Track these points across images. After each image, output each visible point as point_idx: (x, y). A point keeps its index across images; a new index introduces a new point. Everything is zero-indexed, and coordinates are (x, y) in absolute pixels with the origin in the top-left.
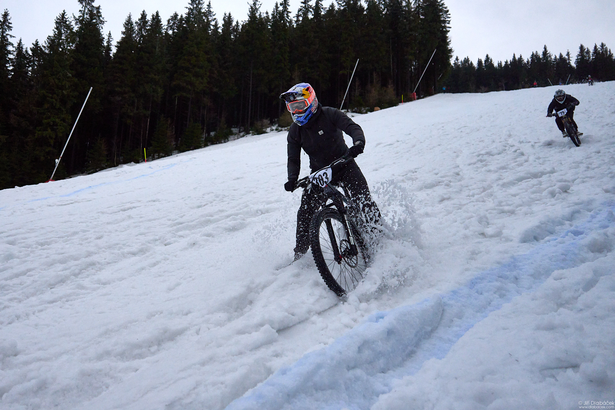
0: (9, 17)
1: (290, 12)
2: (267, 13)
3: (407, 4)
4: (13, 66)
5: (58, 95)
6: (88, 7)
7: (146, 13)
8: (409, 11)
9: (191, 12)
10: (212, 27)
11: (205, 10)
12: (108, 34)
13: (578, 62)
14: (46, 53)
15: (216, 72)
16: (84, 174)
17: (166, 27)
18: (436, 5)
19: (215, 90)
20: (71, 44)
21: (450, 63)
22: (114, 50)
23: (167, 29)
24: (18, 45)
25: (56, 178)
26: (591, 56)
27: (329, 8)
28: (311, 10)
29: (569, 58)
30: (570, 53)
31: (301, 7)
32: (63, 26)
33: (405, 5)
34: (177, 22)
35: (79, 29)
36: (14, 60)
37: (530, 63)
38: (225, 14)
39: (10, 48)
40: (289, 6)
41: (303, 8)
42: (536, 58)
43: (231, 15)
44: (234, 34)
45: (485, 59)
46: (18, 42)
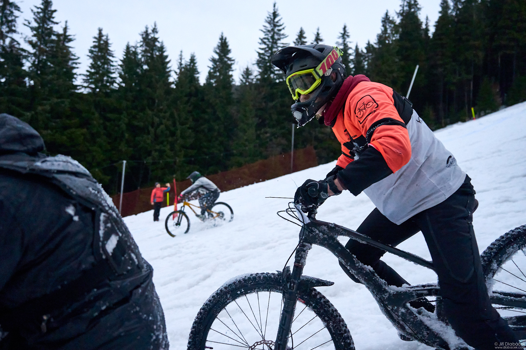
0: (347, 29)
4: (353, 64)
12: (425, 18)
14: (376, 48)
20: (395, 35)
24: (355, 48)
32: (388, 22)
35: (401, 21)
36: (354, 60)
39: (350, 51)
46: (355, 45)
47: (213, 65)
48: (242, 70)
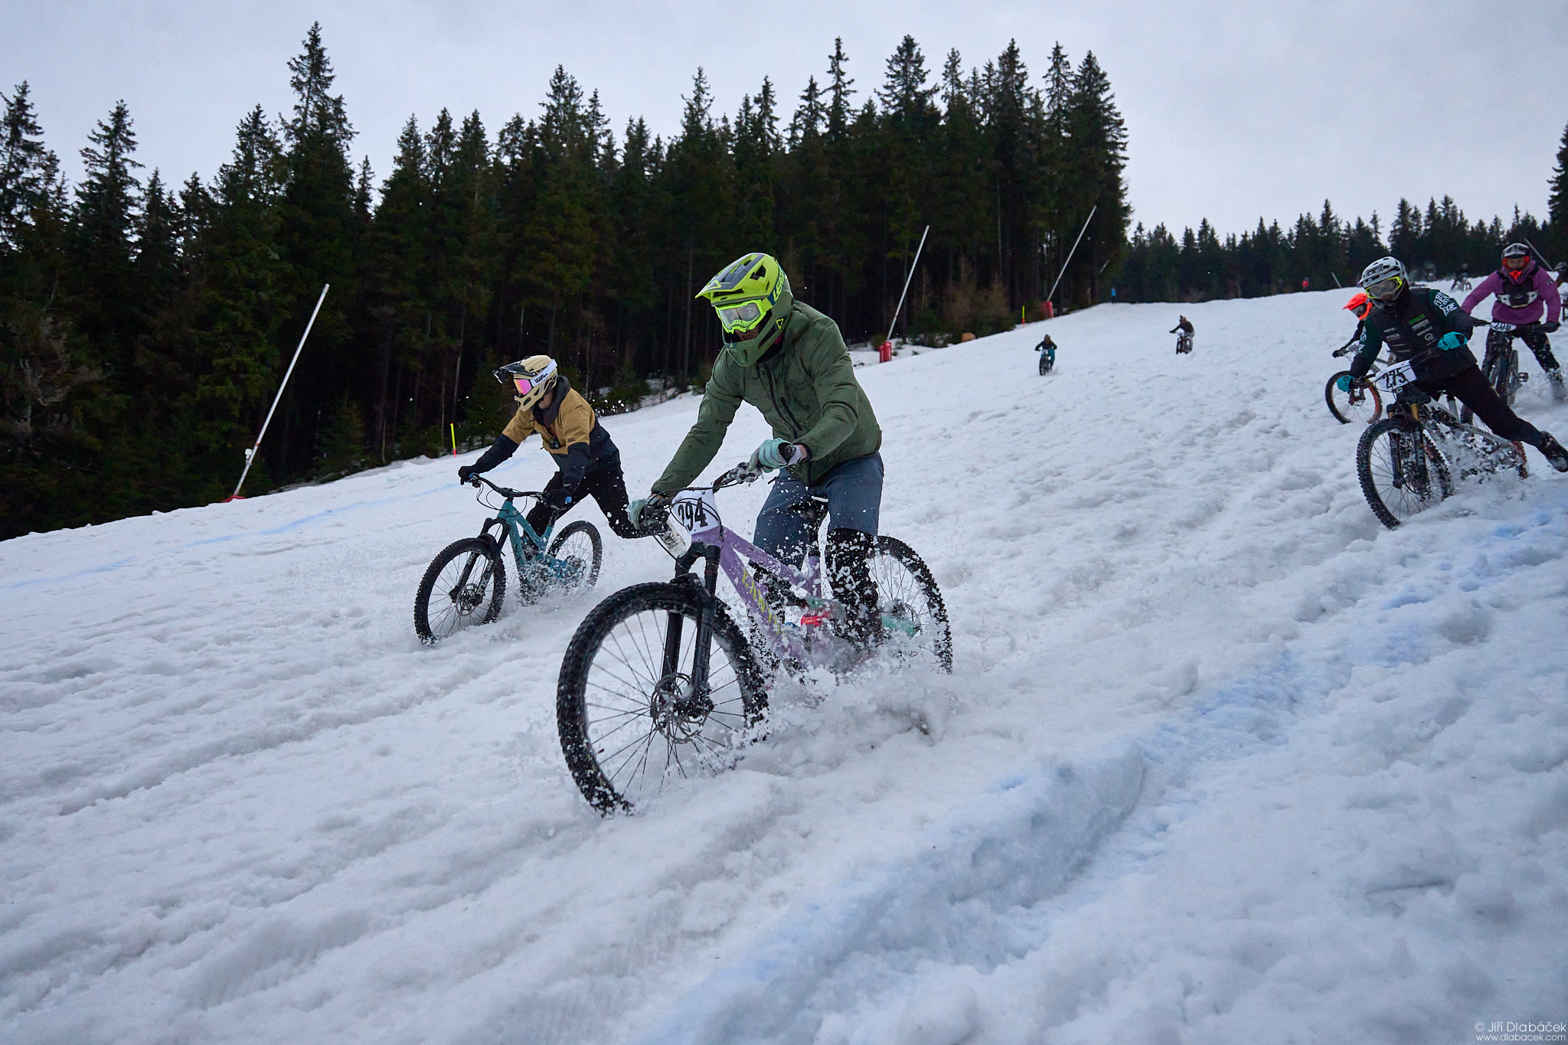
0: (127, 120)
1: (777, 119)
2: (725, 120)
3: (1033, 105)
4: (139, 233)
5: (248, 302)
6: (315, 100)
7: (451, 116)
8: (1038, 121)
9: (553, 115)
10: (601, 151)
11: (586, 111)
12: (362, 163)
13: (1395, 238)
14: (217, 204)
15: (611, 251)
16: (313, 482)
17: (495, 148)
18: (1096, 108)
19: (611, 293)
20: (276, 185)
21: (1126, 238)
22: (376, 200)
23: (498, 154)
24: (150, 186)
25: (249, 492)
26: (1423, 223)
27: (863, 111)
28: (823, 114)
29: (1376, 228)
30: (1378, 218)
31: (801, 107)
32: (258, 141)
33: (1029, 107)
34: (520, 138)
35: (295, 150)
36: (142, 220)
37: (1295, 239)
38: (631, 121)
39: (131, 192)
40: (774, 104)
41: (806, 109)
42: (1308, 227)
43: (644, 124)
44: (651, 167)
45: (1200, 229)
46: (151, 178)
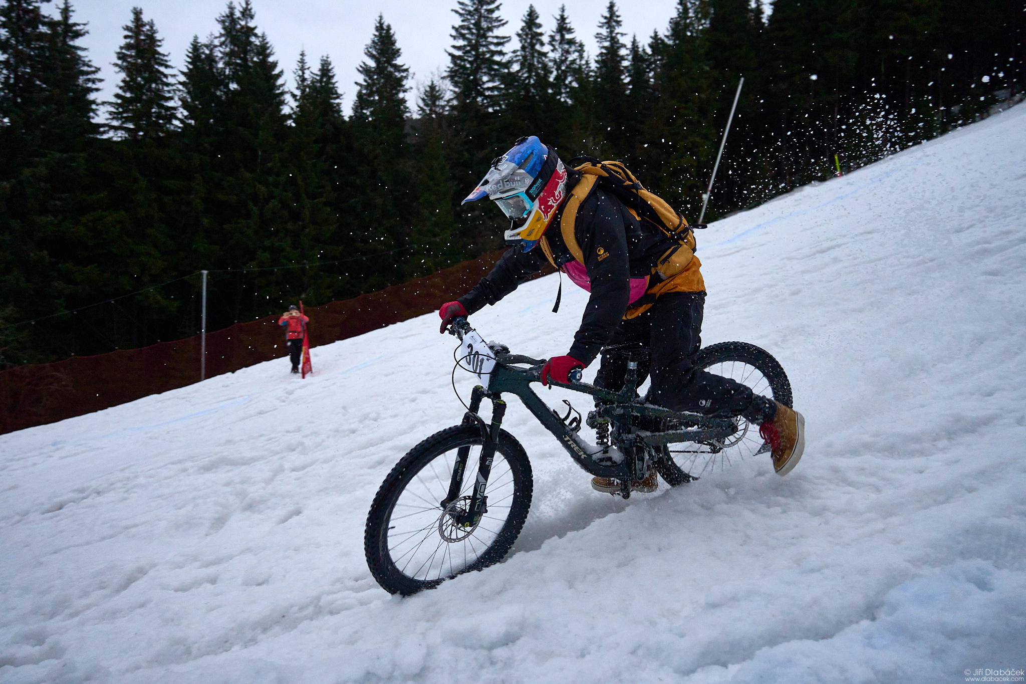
0: (615, 9)
4: (629, 76)
14: (669, 46)
20: (703, 21)
22: (768, 11)
24: (632, 45)
36: (630, 68)
46: (632, 40)
47: (365, 81)
48: (422, 90)
